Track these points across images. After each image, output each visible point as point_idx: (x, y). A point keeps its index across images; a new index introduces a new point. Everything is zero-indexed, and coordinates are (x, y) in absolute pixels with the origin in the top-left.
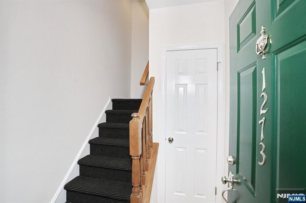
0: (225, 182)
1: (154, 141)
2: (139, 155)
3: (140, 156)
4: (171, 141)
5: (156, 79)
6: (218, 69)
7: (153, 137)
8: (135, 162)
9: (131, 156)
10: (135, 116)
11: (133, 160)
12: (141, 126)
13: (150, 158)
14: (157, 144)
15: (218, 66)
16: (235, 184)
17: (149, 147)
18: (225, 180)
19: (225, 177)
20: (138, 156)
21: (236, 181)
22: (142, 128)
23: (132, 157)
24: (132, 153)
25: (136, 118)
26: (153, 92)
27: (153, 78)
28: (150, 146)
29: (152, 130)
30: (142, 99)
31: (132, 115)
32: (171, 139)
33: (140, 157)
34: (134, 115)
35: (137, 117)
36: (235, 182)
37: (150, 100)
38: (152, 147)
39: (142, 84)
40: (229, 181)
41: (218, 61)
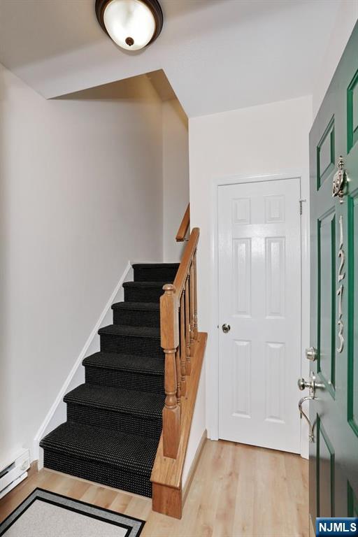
0: (303, 387)
1: (200, 330)
2: (176, 347)
3: (177, 349)
4: (226, 329)
5: (201, 232)
6: (301, 212)
7: (198, 323)
8: (170, 358)
9: (163, 349)
10: (169, 288)
11: (166, 355)
12: (177, 304)
13: (193, 356)
14: (205, 335)
15: (301, 206)
16: (317, 390)
17: (191, 338)
18: (302, 383)
19: (303, 380)
20: (174, 349)
21: (319, 385)
22: (180, 308)
23: (164, 351)
24: (163, 344)
25: (169, 292)
26: (197, 251)
27: (196, 231)
28: (193, 336)
29: (195, 313)
30: (179, 264)
31: (164, 288)
32: (227, 326)
33: (176, 351)
34: (167, 287)
35: (170, 290)
36: (317, 387)
37: (193, 264)
38: (196, 340)
39: (179, 240)
40: (308, 386)
41: (303, 199)
